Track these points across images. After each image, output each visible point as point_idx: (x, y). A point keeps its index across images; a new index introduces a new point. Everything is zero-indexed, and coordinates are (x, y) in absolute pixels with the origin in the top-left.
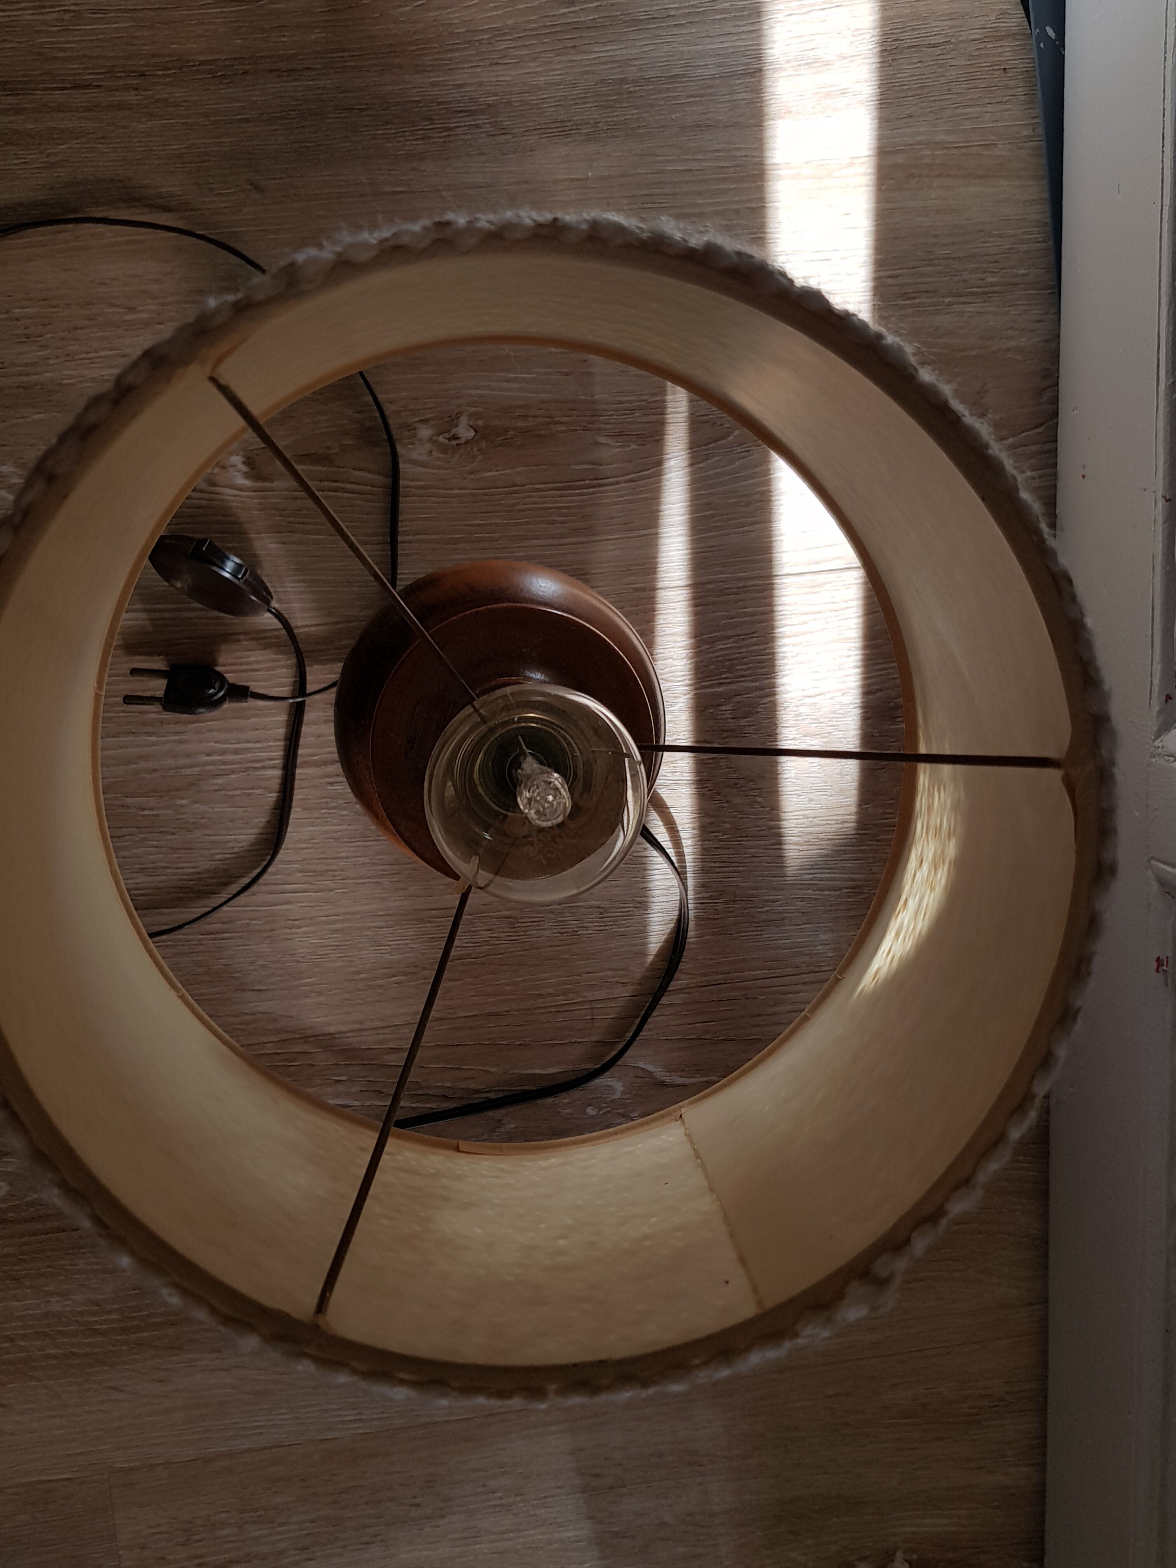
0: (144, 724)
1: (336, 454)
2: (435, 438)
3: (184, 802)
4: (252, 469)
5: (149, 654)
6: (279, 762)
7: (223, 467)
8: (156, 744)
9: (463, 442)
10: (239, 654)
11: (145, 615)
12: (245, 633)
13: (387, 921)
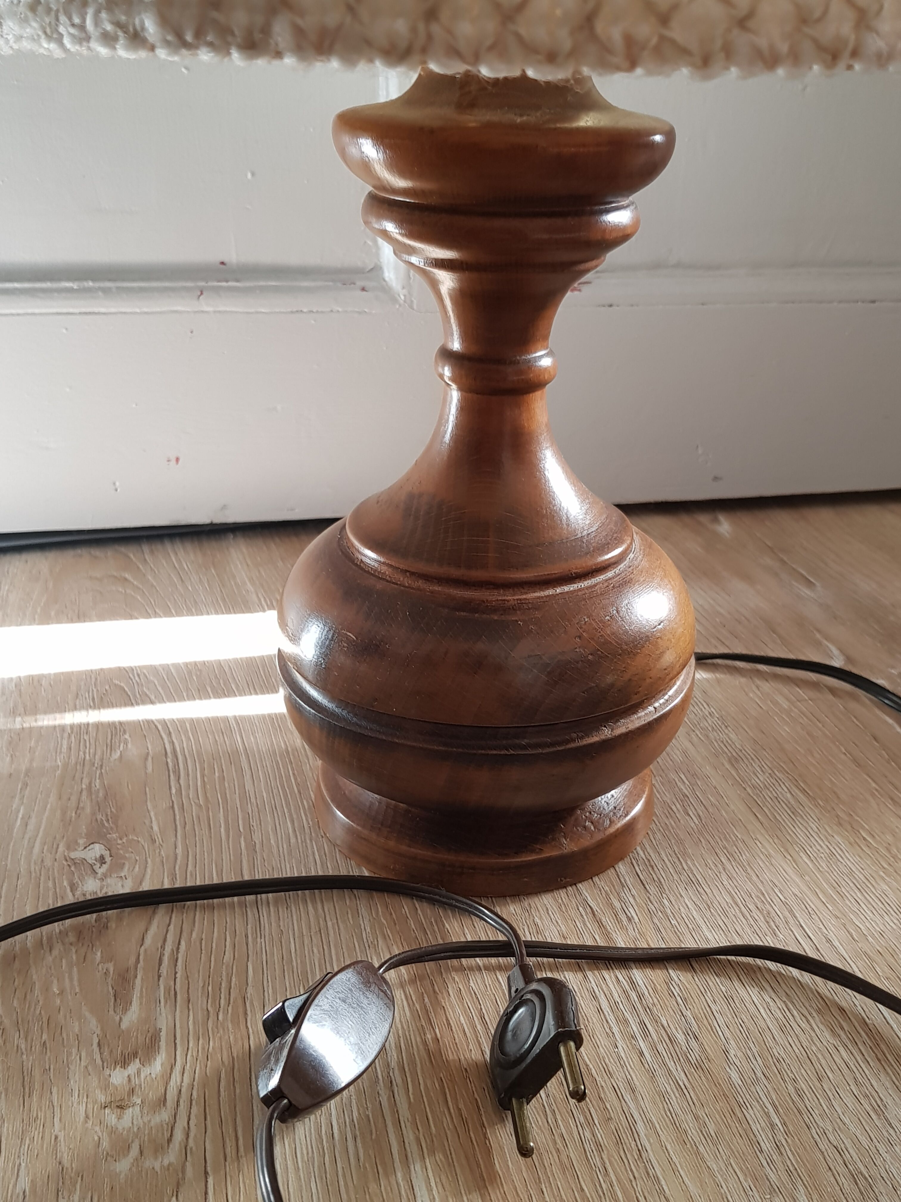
0: (619, 1142)
1: (115, 965)
2: (99, 875)
3: (734, 1076)
4: (135, 1055)
5: (488, 1152)
6: (620, 974)
7: (132, 1091)
8: (649, 1122)
9: (108, 852)
10: (458, 1036)
11: (417, 1168)
12: (422, 1031)
13: (798, 853)
